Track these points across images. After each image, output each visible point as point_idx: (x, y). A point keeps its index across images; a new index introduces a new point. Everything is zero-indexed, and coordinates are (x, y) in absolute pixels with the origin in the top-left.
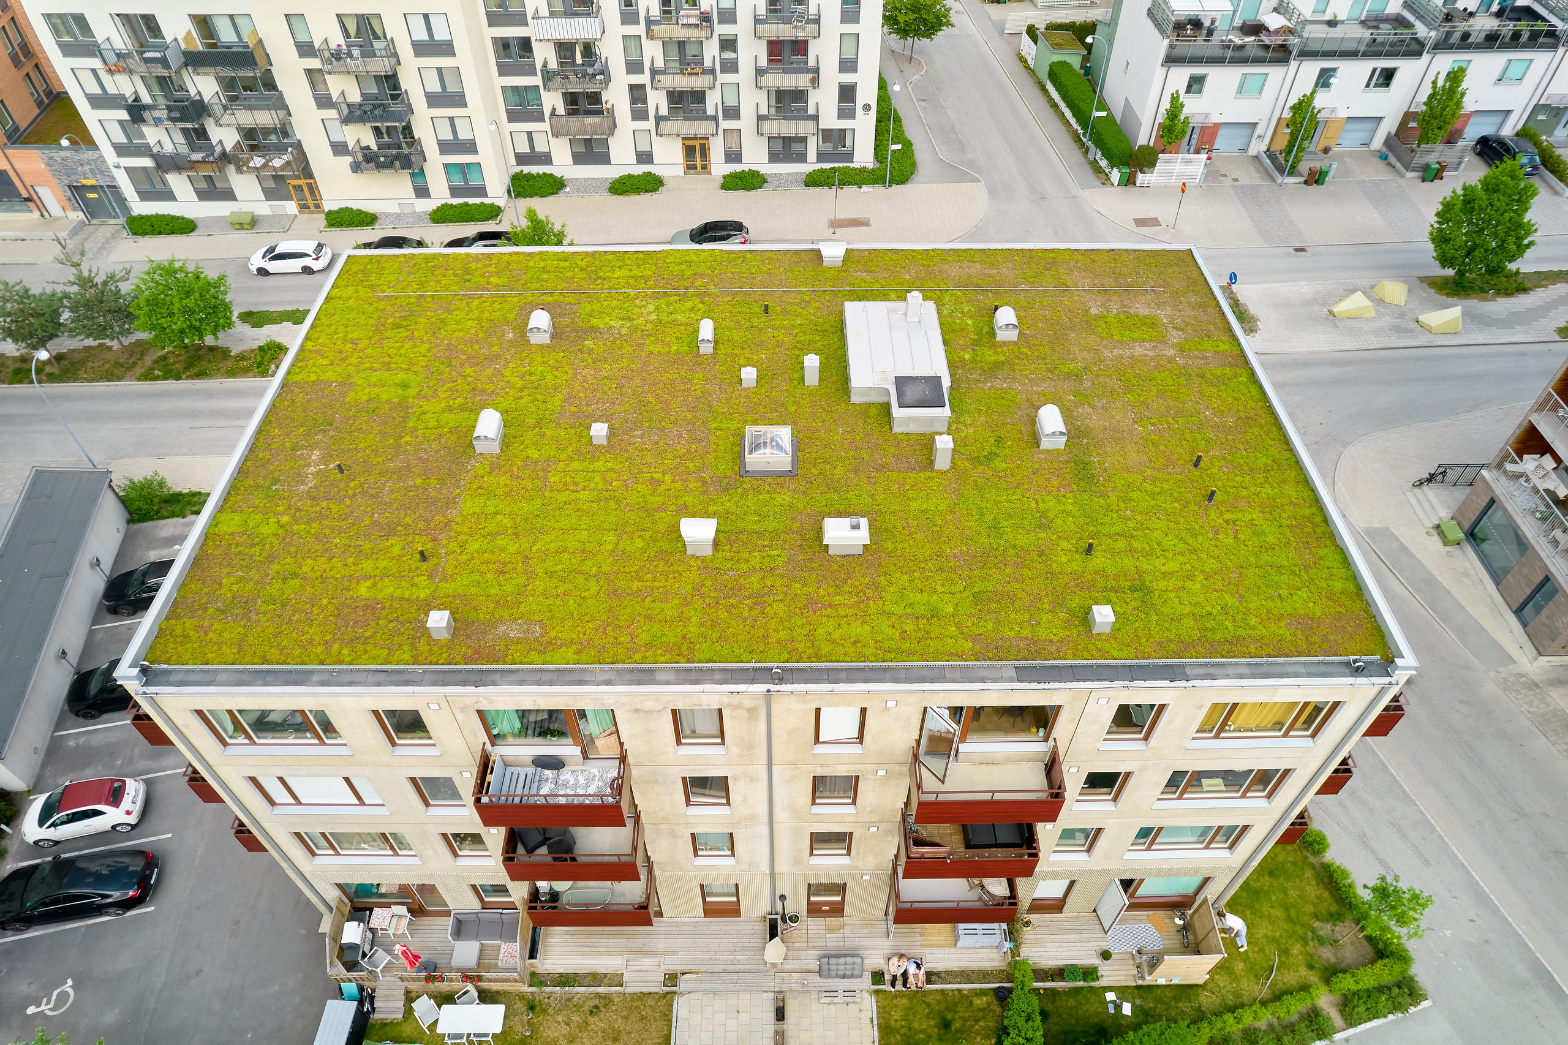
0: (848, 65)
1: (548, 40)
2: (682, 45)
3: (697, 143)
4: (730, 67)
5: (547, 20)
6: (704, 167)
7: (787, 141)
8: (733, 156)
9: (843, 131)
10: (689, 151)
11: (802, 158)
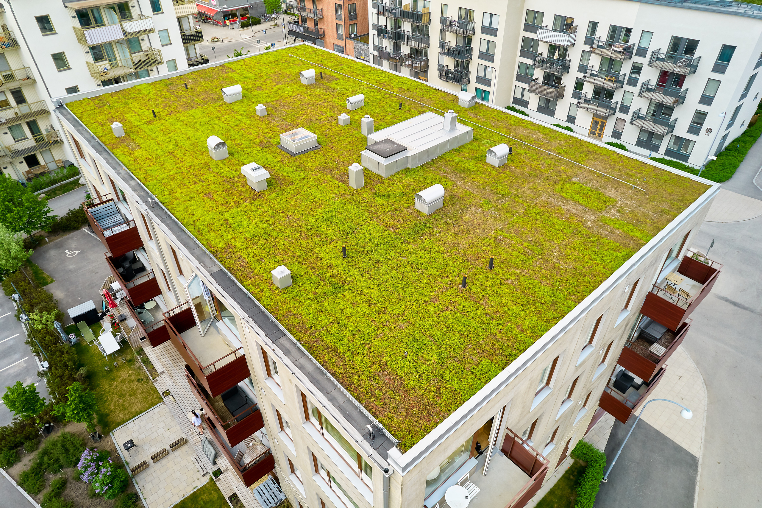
0: (706, 100)
1: (547, 42)
2: (611, 61)
3: (600, 121)
4: (633, 82)
5: (551, 31)
6: (600, 135)
7: (651, 134)
8: (617, 134)
9: (689, 141)
10: (595, 123)
11: (656, 149)
